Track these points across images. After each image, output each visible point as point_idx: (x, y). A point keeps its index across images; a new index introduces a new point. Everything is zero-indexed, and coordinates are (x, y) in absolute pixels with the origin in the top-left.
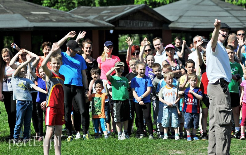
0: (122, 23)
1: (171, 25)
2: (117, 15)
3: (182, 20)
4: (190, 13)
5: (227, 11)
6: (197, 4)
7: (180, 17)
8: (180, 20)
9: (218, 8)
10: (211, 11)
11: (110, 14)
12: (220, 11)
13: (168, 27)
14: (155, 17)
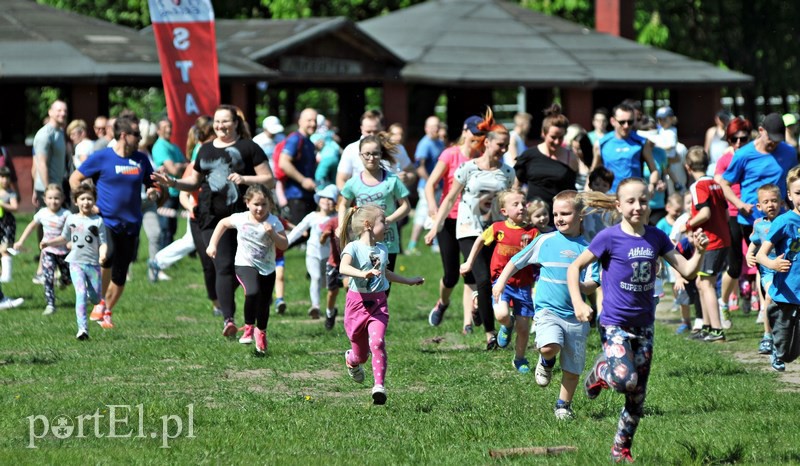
0: (288, 65)
1: (406, 72)
2: (276, 42)
3: (433, 57)
4: (449, 40)
5: (543, 35)
6: (466, 17)
7: (427, 50)
8: (428, 59)
9: (519, 28)
10: (501, 35)
11: (259, 41)
12: (525, 36)
13: (400, 77)
14: (367, 50)
